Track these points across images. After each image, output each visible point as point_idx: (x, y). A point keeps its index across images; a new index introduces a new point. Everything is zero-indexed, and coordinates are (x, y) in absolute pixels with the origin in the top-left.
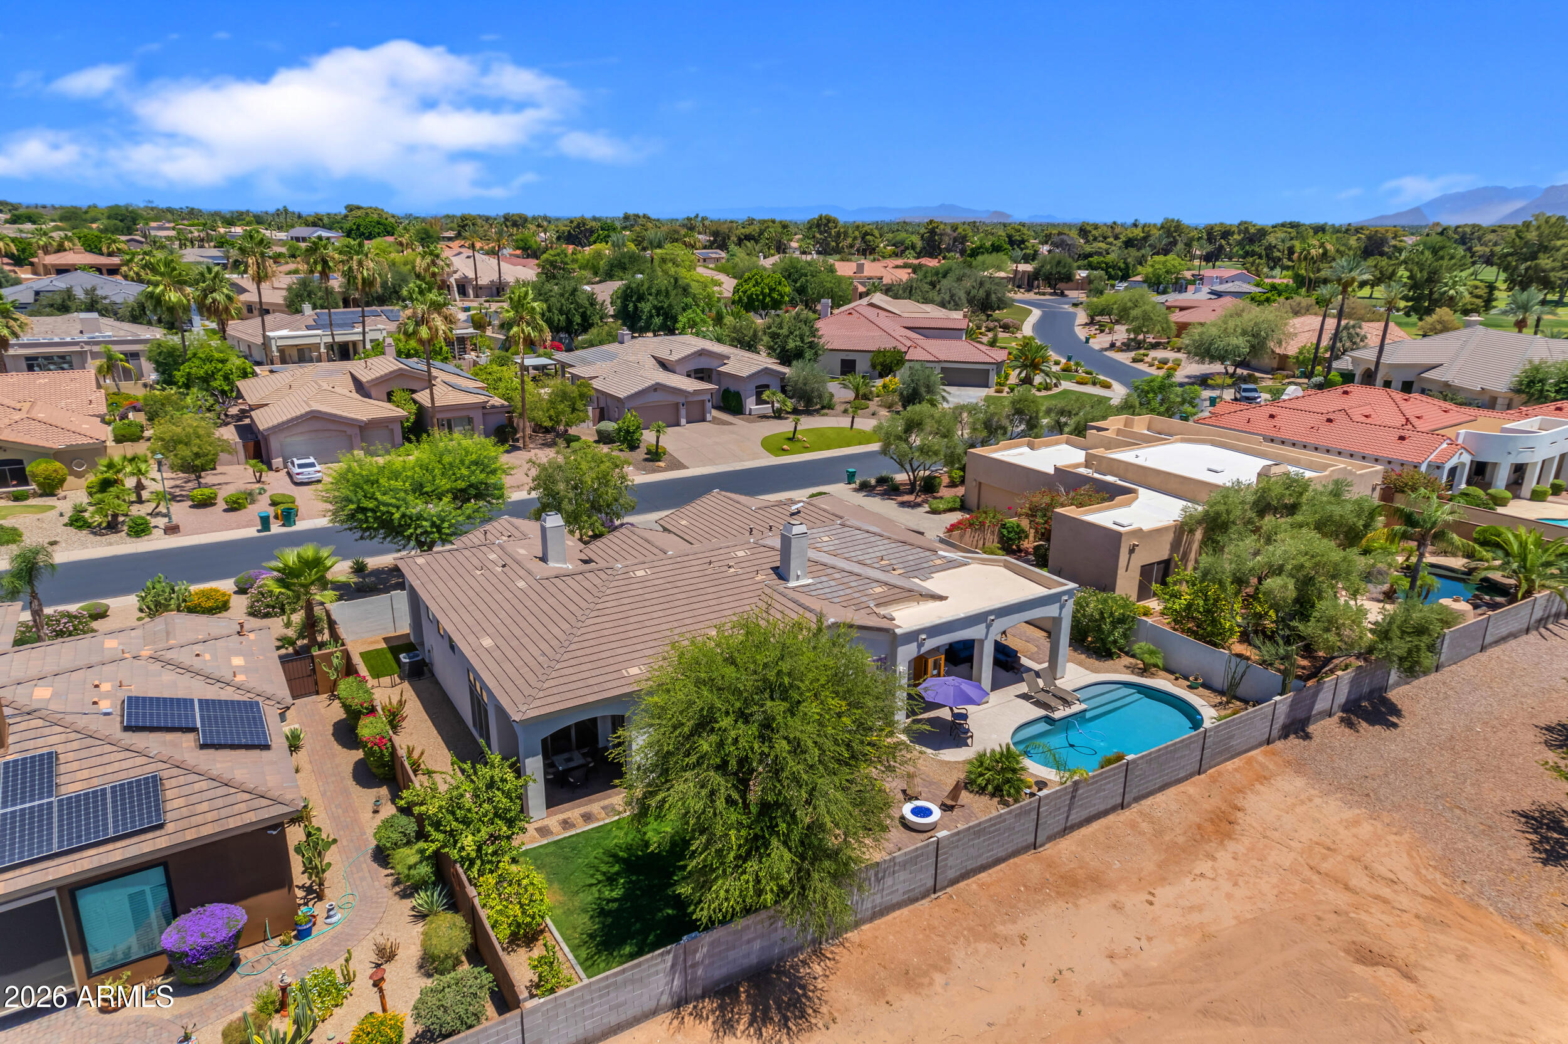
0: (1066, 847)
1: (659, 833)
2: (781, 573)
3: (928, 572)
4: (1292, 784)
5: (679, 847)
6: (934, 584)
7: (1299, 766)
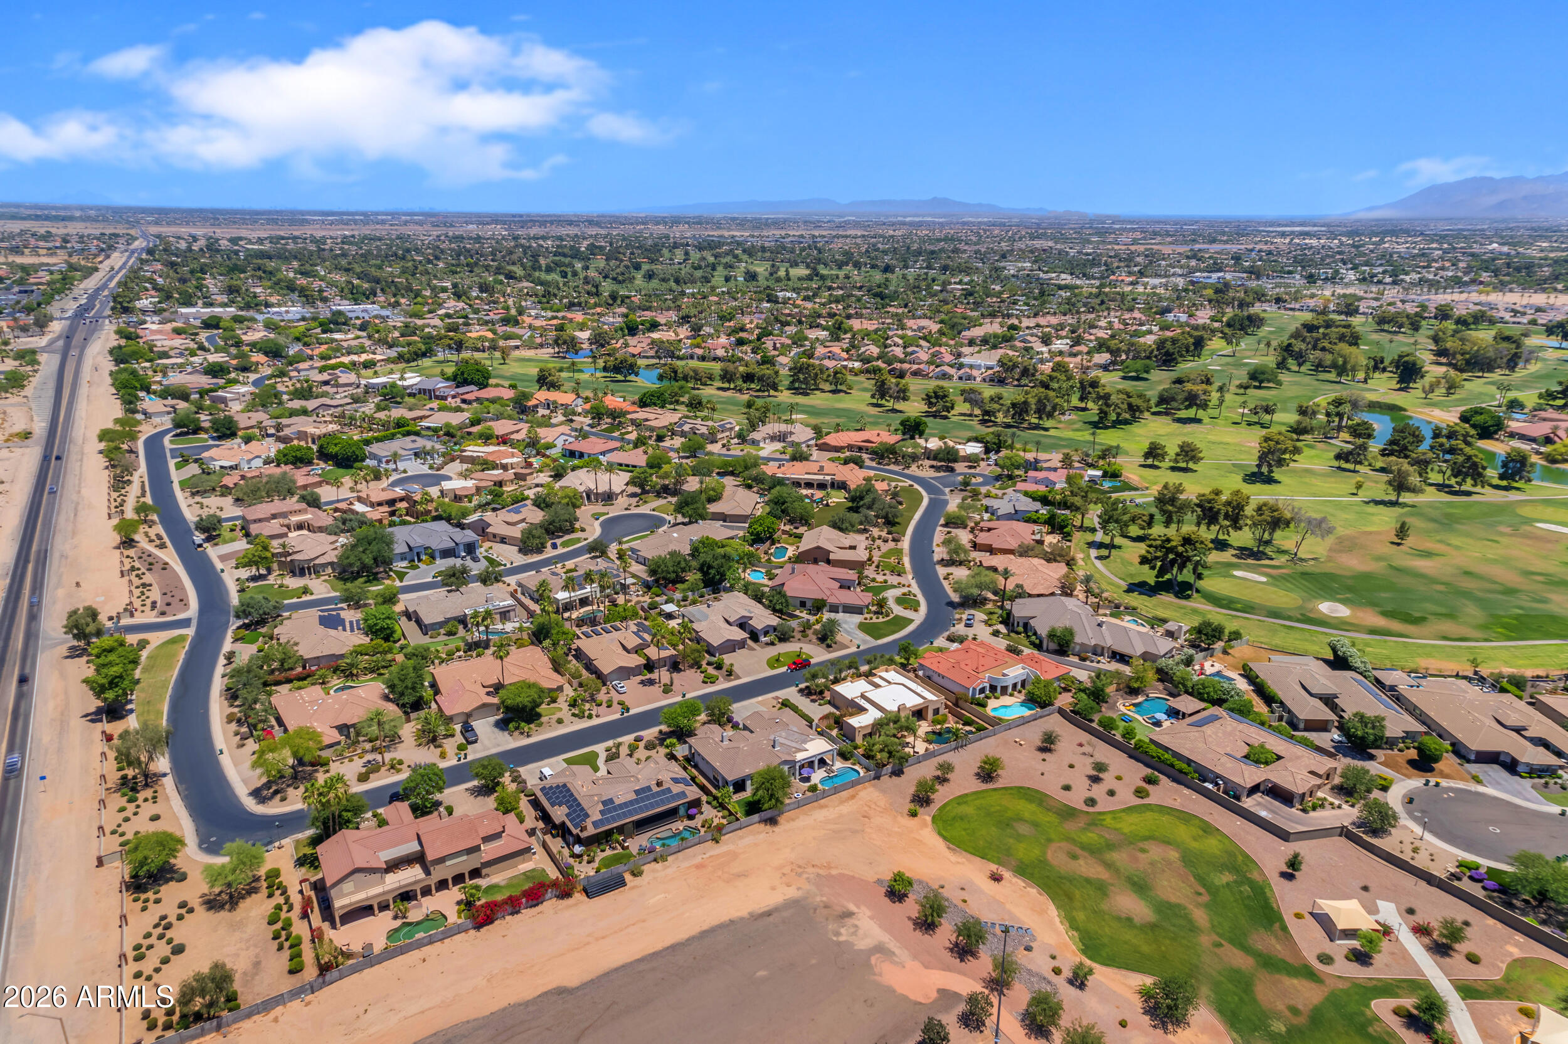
0: (822, 801)
1: (756, 798)
2: (773, 747)
3: (805, 742)
4: (871, 789)
5: (759, 801)
6: (807, 746)
7: (874, 786)
